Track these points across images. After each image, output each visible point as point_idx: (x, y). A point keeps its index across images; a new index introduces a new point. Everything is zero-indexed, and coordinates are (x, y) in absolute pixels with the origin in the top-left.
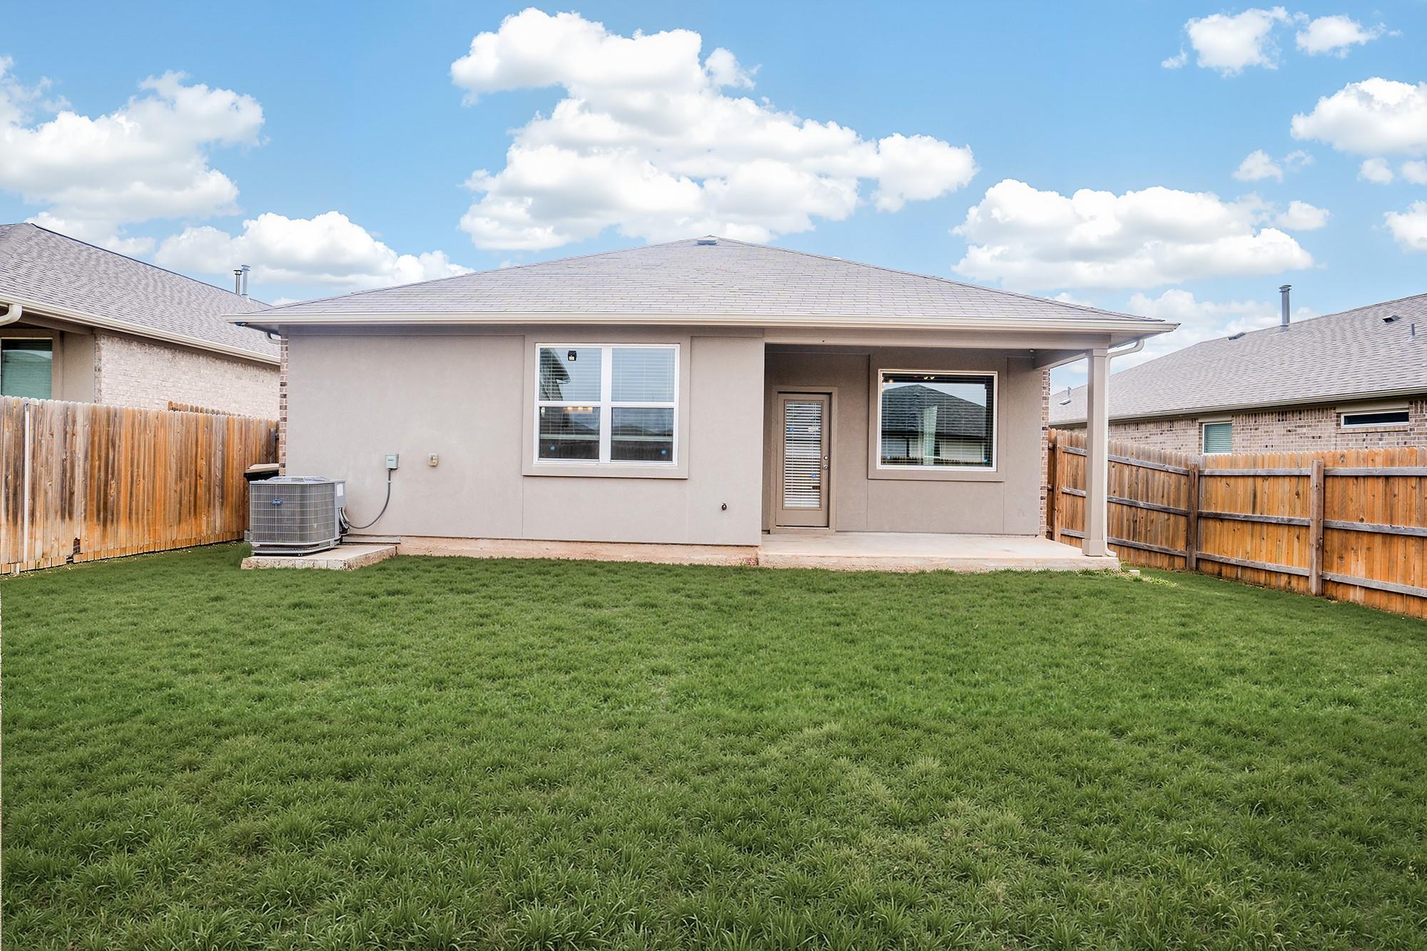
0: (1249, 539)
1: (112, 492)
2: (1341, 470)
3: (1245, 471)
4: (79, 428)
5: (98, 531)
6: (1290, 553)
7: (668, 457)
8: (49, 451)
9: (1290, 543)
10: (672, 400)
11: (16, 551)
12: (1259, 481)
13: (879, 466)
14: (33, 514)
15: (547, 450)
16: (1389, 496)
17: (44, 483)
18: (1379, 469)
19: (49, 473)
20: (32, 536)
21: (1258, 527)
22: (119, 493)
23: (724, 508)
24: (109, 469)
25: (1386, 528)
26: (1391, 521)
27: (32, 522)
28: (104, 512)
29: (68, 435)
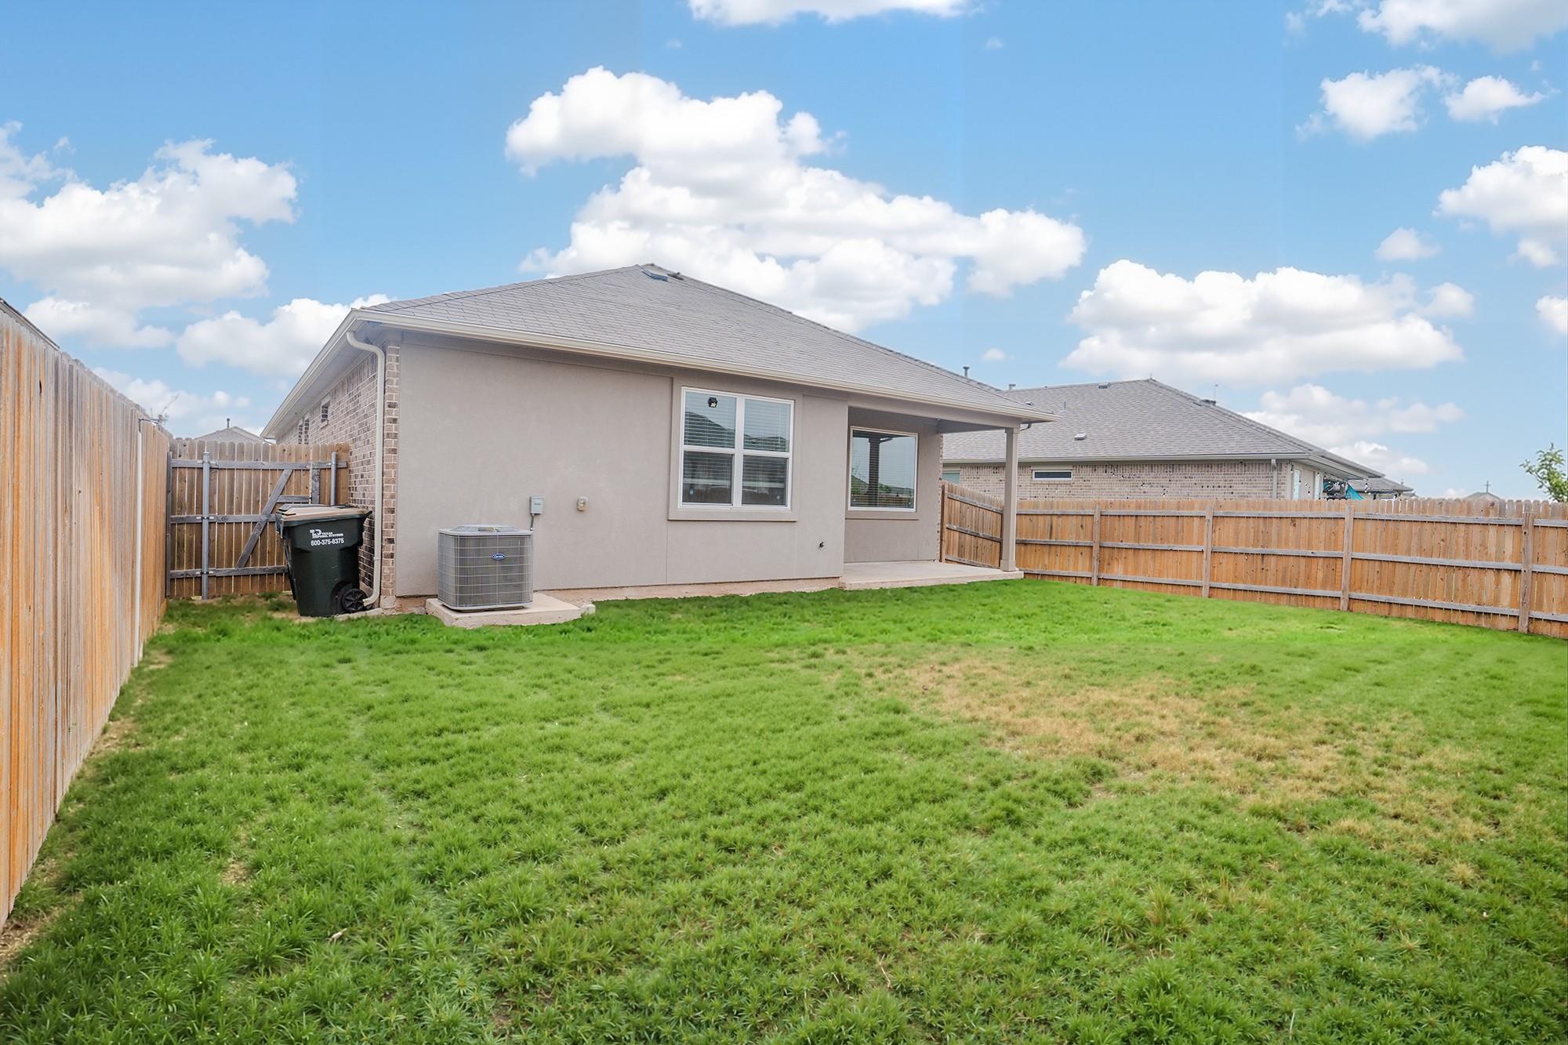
0: (1046, 557)
2: (1111, 512)
3: (1045, 511)
6: (1076, 563)
7: (783, 502)
9: (1076, 557)
12: (1055, 518)
15: (692, 495)
16: (1137, 527)
18: (1133, 512)
21: (1053, 548)
23: (821, 546)
25: (1136, 545)
26: (1139, 541)
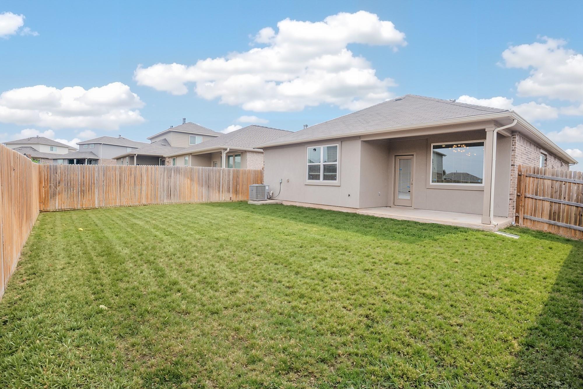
1: (238, 187)
4: (231, 174)
5: (235, 196)
7: (336, 179)
8: (225, 178)
10: (336, 161)
11: (220, 199)
13: (431, 183)
14: (222, 191)
15: (311, 177)
17: (224, 185)
19: (225, 183)
20: (222, 196)
22: (239, 187)
23: (349, 195)
24: (237, 183)
27: (222, 193)
28: (236, 192)
29: (229, 175)
